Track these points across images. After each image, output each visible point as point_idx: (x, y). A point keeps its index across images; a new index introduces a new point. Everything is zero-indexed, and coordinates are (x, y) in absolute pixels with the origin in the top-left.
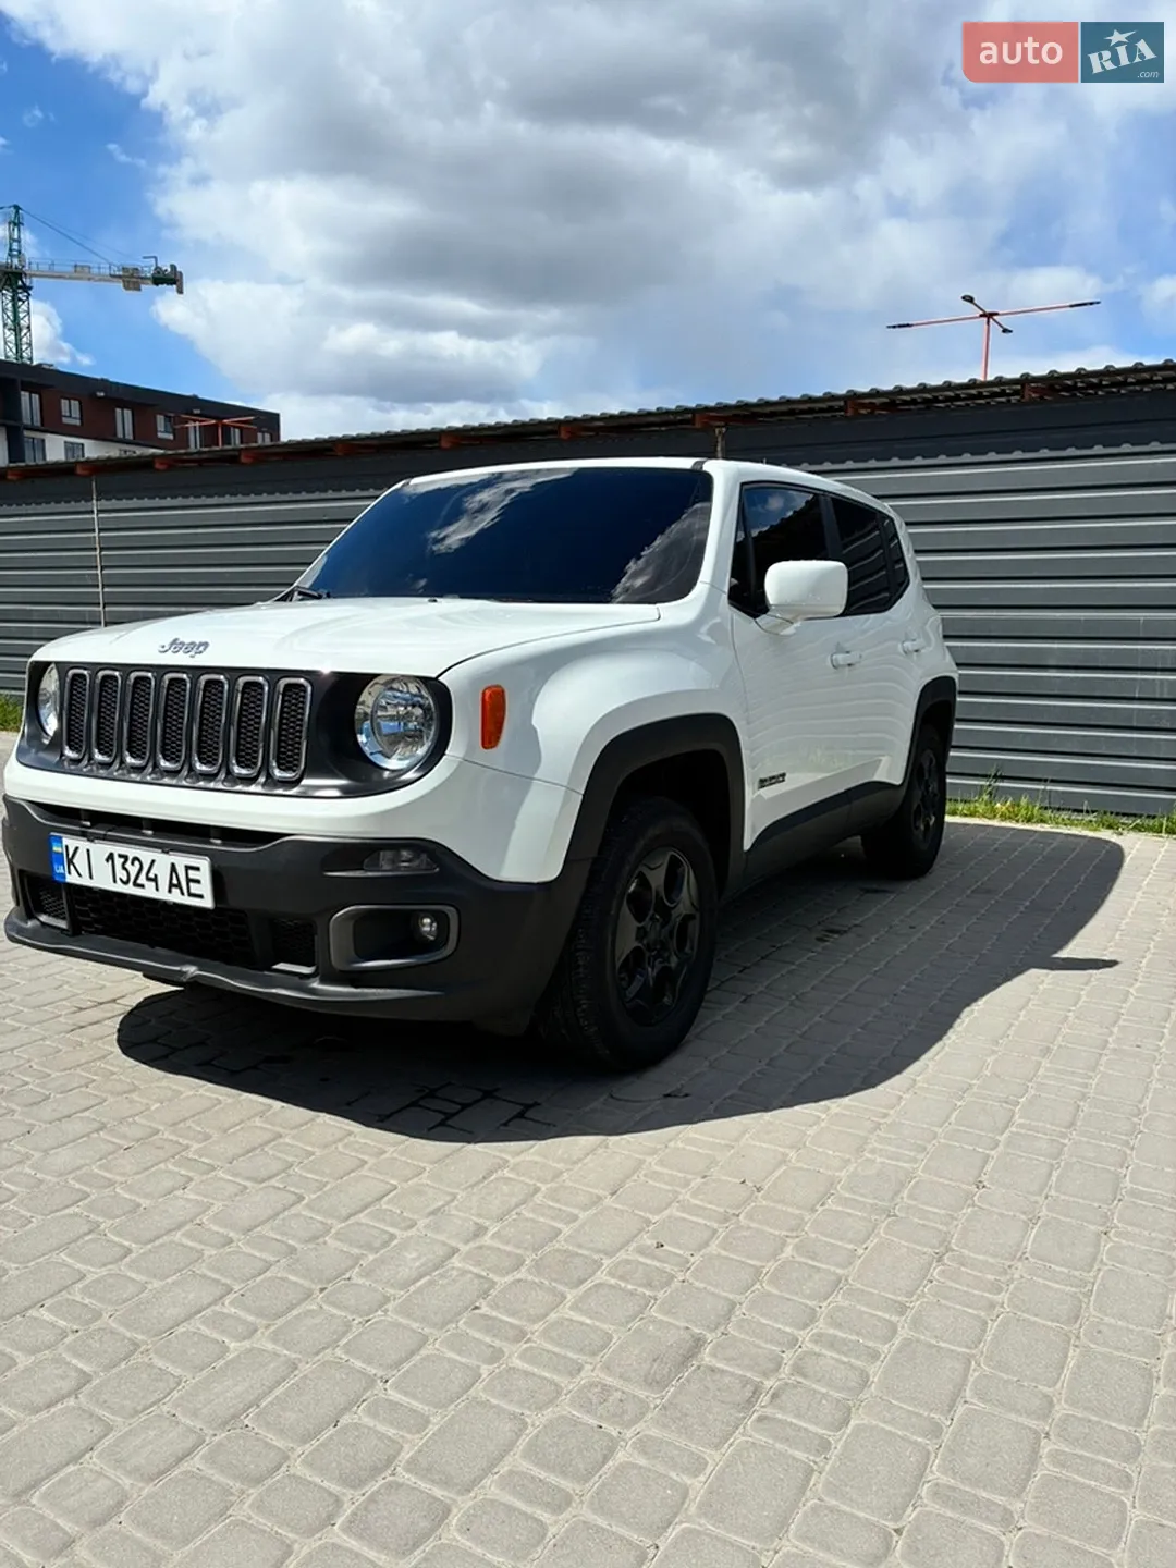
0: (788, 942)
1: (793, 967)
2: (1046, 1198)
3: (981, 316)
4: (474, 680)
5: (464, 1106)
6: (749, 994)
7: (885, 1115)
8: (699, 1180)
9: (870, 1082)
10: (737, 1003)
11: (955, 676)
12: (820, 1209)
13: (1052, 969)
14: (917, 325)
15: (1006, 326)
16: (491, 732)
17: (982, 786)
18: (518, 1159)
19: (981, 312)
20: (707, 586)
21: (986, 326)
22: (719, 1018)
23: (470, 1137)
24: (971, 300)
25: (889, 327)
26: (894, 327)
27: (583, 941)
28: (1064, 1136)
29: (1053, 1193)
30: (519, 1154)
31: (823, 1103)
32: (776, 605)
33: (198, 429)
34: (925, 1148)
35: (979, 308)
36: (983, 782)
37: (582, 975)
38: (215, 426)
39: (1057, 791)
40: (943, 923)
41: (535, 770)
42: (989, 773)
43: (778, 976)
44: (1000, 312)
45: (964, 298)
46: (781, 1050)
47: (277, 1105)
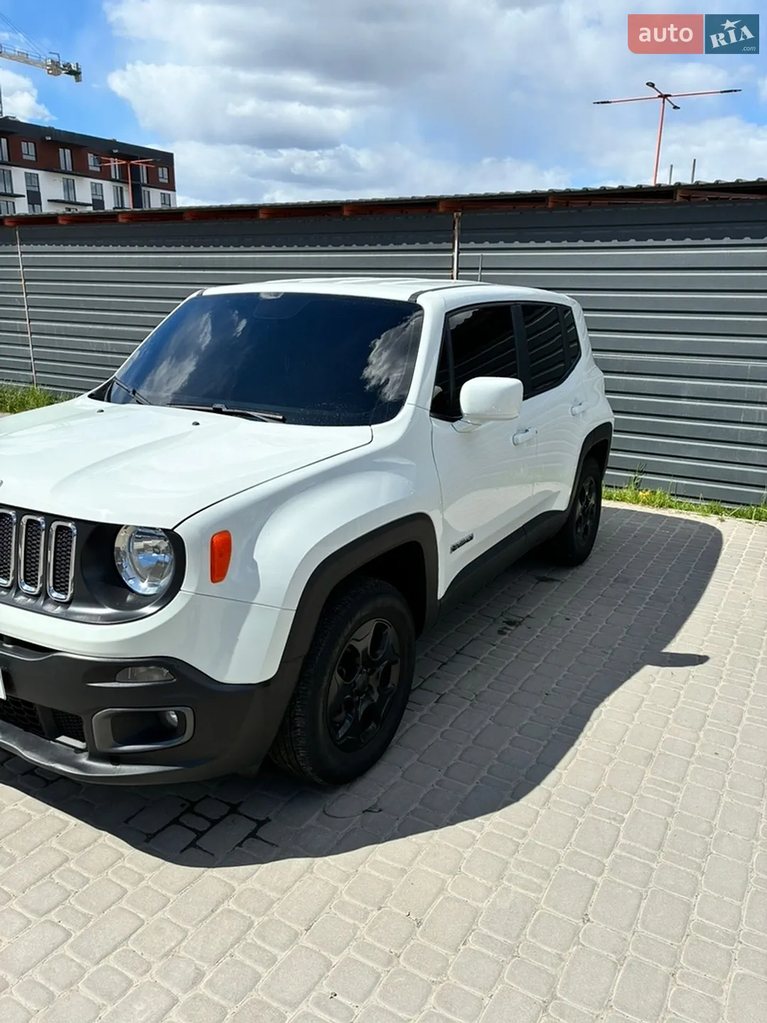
0: (477, 635)
1: (478, 662)
2: (634, 934)
3: (659, 96)
4: (203, 531)
5: (214, 823)
6: (443, 693)
7: (524, 834)
8: (376, 913)
9: (516, 797)
10: (432, 704)
11: (612, 421)
12: (462, 947)
13: (662, 666)
14: (615, 102)
15: (676, 105)
16: (218, 570)
17: (630, 477)
18: (243, 886)
19: (659, 94)
20: (413, 406)
21: (662, 104)
22: (416, 720)
23: (211, 861)
24: (653, 85)
25: (594, 103)
26: (598, 103)
27: (300, 710)
28: (654, 859)
29: (640, 929)
30: (244, 881)
31: (479, 820)
32: (467, 414)
33: (117, 166)
34: (549, 875)
35: (658, 91)
36: (632, 475)
37: (299, 734)
38: (126, 165)
39: (682, 484)
40: (590, 615)
41: (254, 597)
42: (635, 469)
43: (466, 673)
44: (672, 94)
45: (647, 84)
46: (456, 757)
47: (73, 821)
